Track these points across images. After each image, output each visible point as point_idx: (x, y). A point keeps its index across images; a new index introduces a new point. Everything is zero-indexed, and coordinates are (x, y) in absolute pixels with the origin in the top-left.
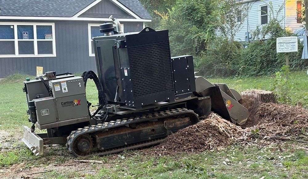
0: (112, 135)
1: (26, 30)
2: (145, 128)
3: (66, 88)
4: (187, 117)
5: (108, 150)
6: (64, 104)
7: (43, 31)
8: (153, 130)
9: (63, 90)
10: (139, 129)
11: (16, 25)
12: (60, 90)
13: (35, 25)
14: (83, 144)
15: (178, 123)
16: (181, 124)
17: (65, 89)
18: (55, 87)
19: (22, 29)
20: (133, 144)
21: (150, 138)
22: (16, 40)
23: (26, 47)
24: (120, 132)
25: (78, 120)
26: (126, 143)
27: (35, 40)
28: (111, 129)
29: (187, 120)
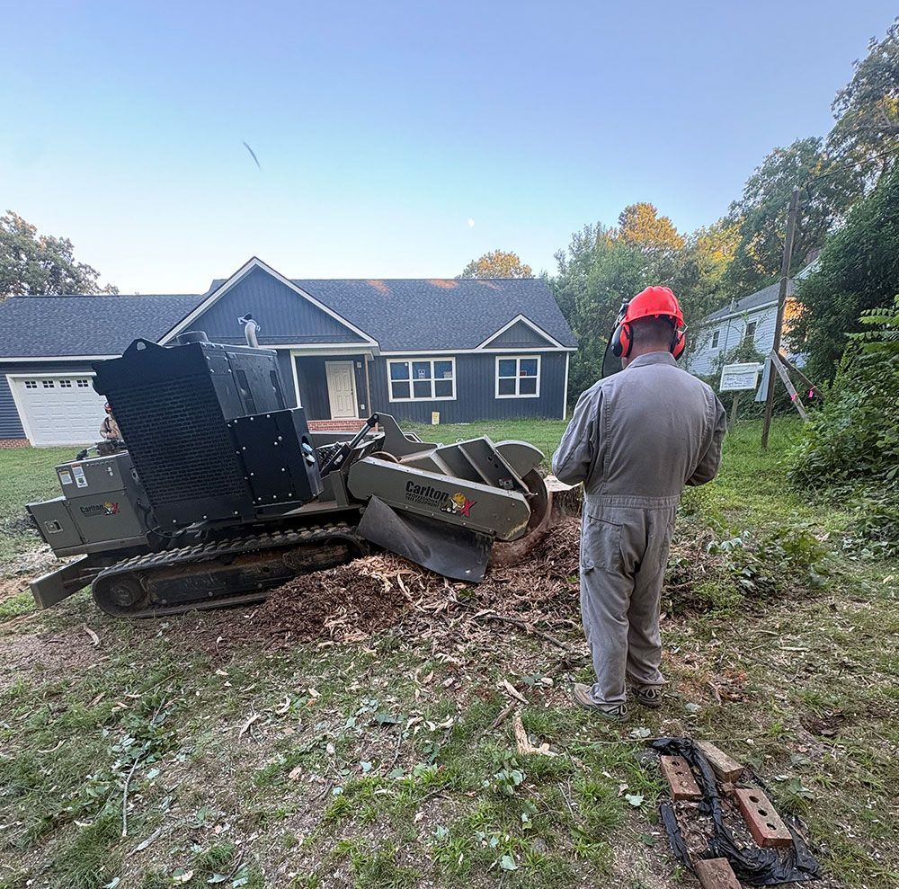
0: (179, 576)
1: (422, 367)
2: (248, 565)
3: (84, 478)
4: (341, 544)
5: (172, 605)
6: (87, 511)
7: (443, 368)
8: (266, 570)
9: (78, 483)
10: (235, 567)
11: (410, 361)
12: (71, 482)
13: (432, 361)
14: (121, 593)
15: (321, 556)
16: (327, 558)
17: (81, 481)
18: (61, 476)
19: (417, 366)
20: (222, 597)
21: (260, 585)
22: (411, 381)
23: (422, 389)
24: (197, 571)
25: (123, 542)
26: (210, 594)
27: (433, 380)
28: (182, 565)
29: (340, 551)
